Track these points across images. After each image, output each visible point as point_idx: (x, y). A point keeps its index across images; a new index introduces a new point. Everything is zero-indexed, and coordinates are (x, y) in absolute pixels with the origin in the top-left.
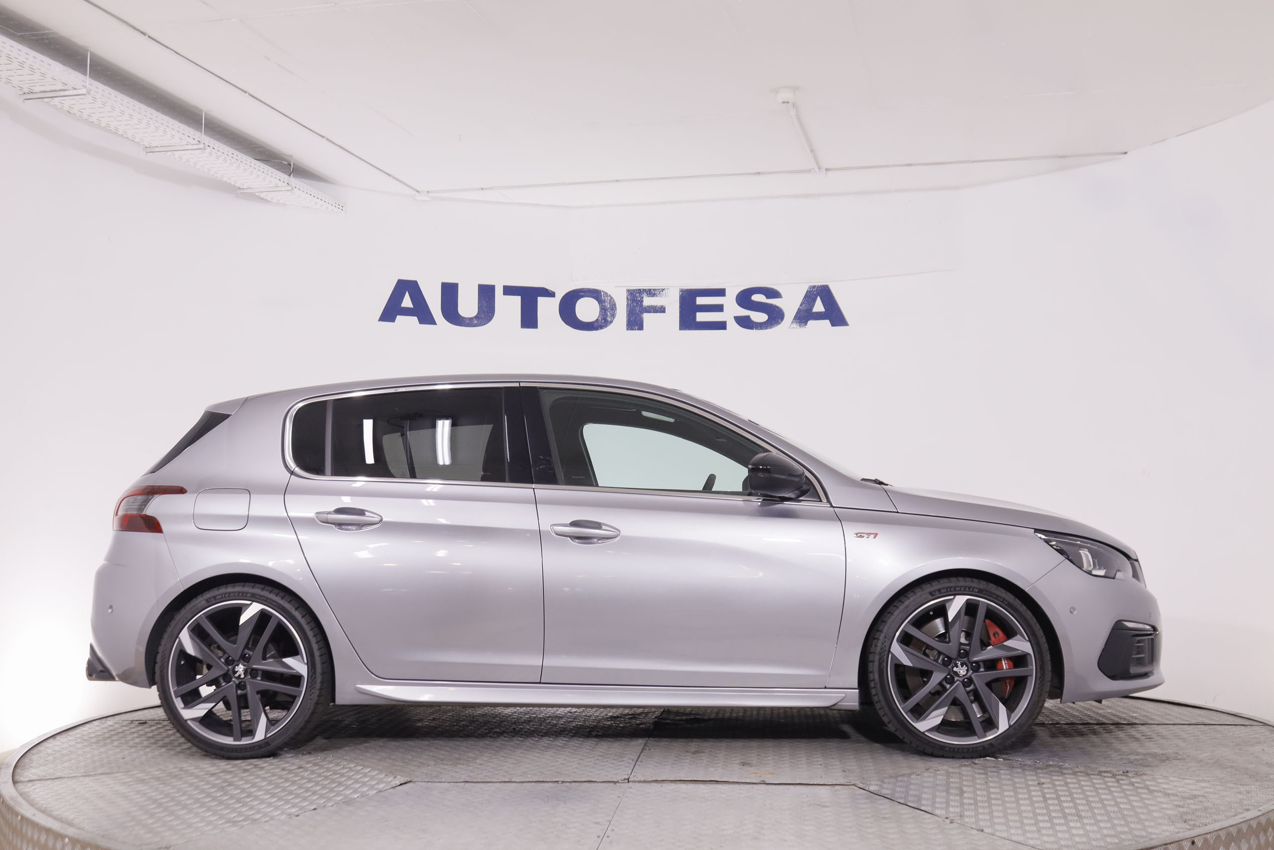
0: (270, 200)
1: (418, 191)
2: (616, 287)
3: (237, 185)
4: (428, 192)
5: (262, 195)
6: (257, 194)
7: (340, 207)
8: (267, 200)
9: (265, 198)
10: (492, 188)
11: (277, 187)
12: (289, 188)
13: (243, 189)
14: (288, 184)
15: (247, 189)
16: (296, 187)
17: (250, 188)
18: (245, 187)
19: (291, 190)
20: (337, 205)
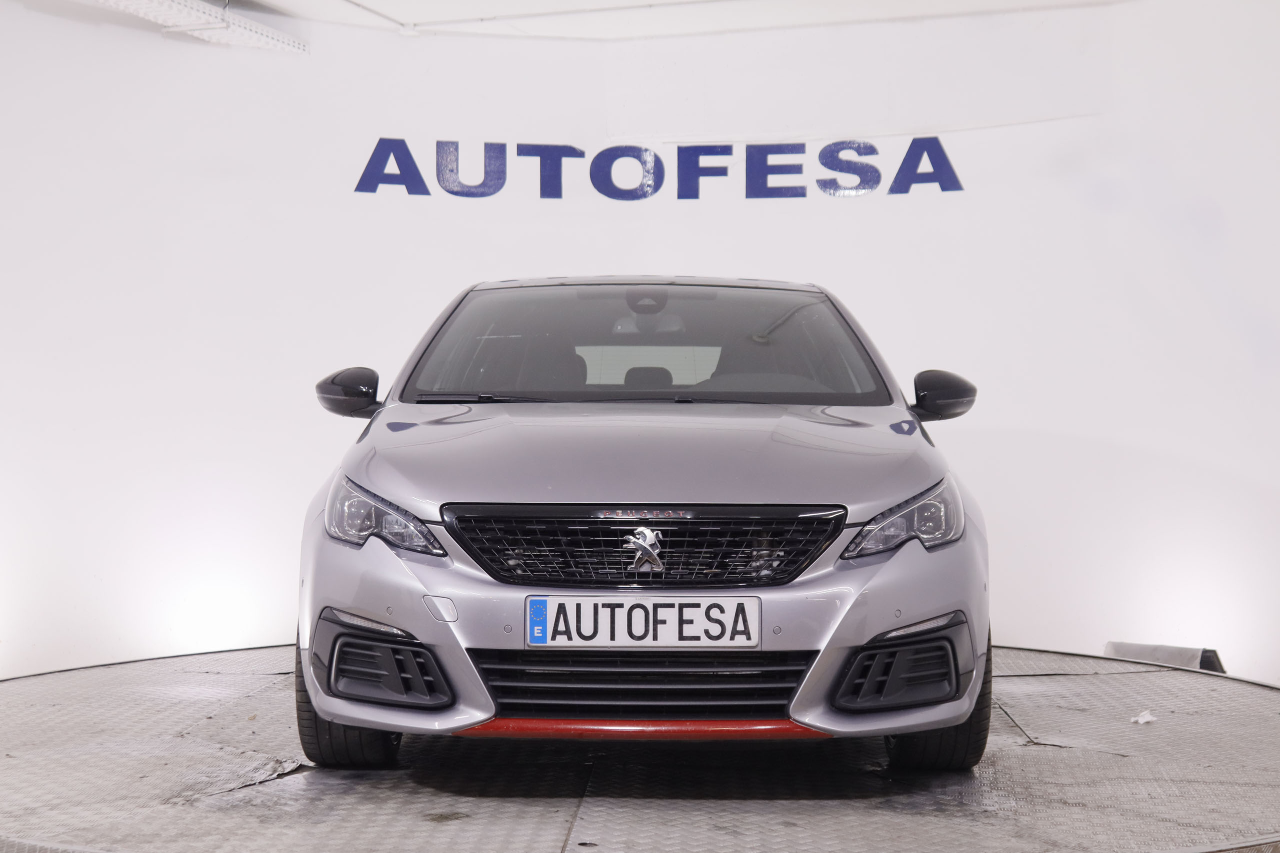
1: (402, 25)
2: (664, 143)
3: (160, 22)
4: (415, 25)
5: (196, 34)
6: (189, 33)
7: (301, 46)
8: (204, 41)
9: (201, 37)
10: (494, 18)
11: (209, 23)
12: (224, 25)
13: (168, 27)
14: (223, 20)
15: (172, 26)
16: (234, 24)
17: (177, 26)
18: (170, 24)
19: (228, 27)
20: (296, 45)
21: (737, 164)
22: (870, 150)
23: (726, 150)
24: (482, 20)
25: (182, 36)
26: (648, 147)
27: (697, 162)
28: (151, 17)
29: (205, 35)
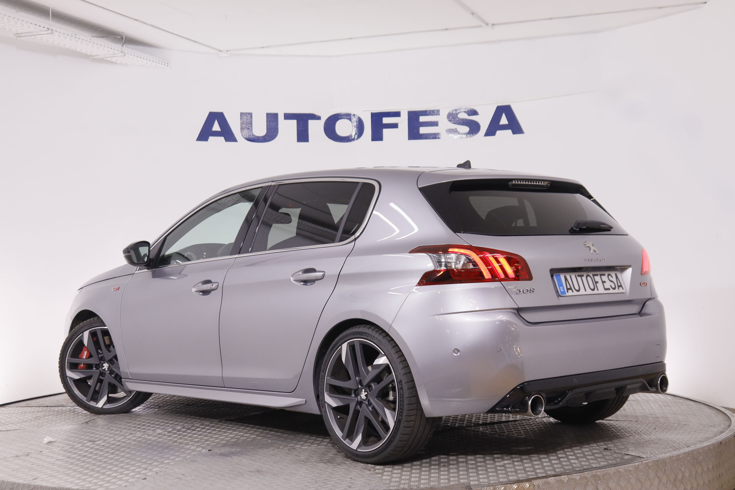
0: (115, 62)
1: (220, 51)
2: (363, 111)
3: (89, 53)
4: (227, 51)
5: (109, 59)
6: (105, 59)
7: (166, 64)
8: (113, 62)
9: (112, 61)
10: (269, 47)
11: (115, 54)
12: (123, 54)
13: (94, 56)
14: (122, 52)
15: (96, 56)
16: (128, 54)
17: (98, 55)
18: (94, 55)
19: (125, 55)
20: (163, 63)
21: (403, 121)
22: (474, 113)
23: (397, 114)
24: (263, 48)
25: (102, 61)
26: (355, 113)
27: (382, 120)
28: (84, 51)
29: (114, 60)
